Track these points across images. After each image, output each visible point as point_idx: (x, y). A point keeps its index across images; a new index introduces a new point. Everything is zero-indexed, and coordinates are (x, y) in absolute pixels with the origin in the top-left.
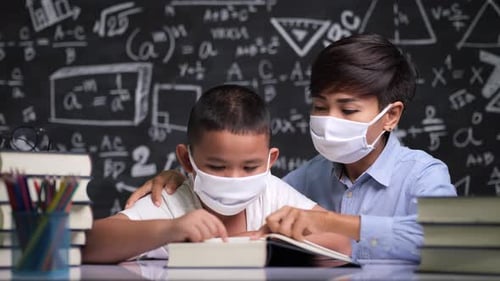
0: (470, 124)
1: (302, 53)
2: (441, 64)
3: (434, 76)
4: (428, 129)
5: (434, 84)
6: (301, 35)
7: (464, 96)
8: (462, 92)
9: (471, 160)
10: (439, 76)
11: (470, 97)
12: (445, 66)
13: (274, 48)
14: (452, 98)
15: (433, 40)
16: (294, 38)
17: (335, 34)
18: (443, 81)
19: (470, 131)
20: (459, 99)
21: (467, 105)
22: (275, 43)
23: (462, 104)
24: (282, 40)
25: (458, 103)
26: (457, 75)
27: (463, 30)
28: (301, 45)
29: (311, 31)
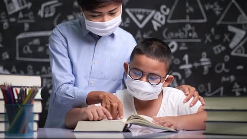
0: (224, 62)
1: (141, 26)
2: (209, 32)
3: (205, 38)
4: (203, 64)
5: (206, 42)
6: (141, 17)
7: (220, 48)
8: (219, 45)
9: (224, 79)
10: (208, 37)
11: (223, 48)
12: (211, 33)
13: (127, 24)
14: (215, 48)
15: (205, 20)
16: (137, 19)
17: (157, 17)
18: (210, 40)
19: (223, 65)
20: (218, 49)
21: (222, 52)
22: (128, 21)
23: (220, 51)
24: (131, 20)
25: (218, 51)
26: (217, 37)
27: (220, 16)
28: (141, 22)
29: (146, 15)
